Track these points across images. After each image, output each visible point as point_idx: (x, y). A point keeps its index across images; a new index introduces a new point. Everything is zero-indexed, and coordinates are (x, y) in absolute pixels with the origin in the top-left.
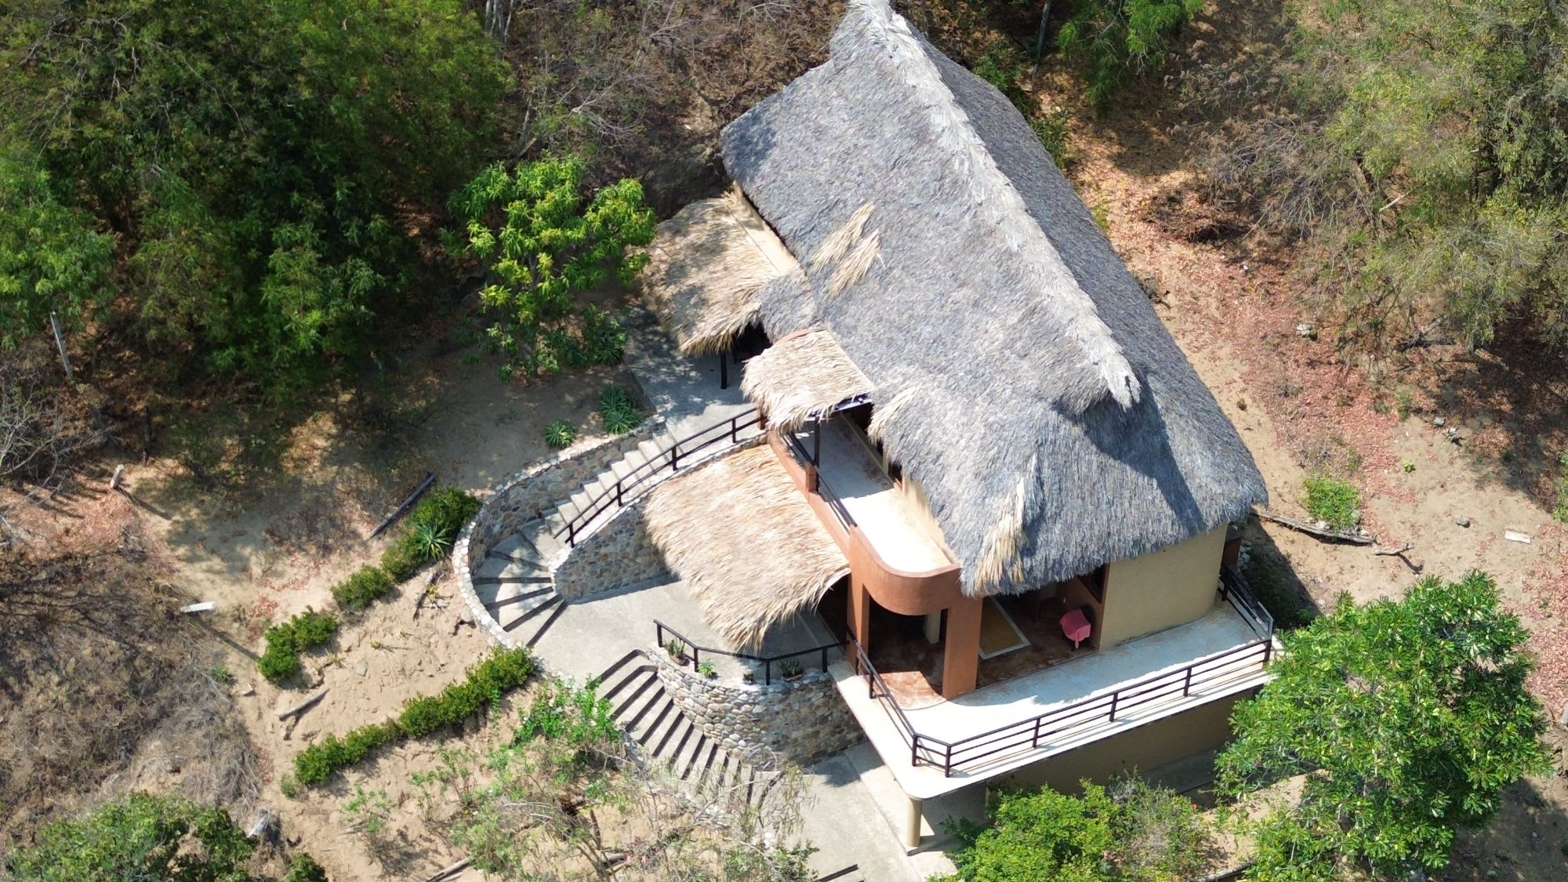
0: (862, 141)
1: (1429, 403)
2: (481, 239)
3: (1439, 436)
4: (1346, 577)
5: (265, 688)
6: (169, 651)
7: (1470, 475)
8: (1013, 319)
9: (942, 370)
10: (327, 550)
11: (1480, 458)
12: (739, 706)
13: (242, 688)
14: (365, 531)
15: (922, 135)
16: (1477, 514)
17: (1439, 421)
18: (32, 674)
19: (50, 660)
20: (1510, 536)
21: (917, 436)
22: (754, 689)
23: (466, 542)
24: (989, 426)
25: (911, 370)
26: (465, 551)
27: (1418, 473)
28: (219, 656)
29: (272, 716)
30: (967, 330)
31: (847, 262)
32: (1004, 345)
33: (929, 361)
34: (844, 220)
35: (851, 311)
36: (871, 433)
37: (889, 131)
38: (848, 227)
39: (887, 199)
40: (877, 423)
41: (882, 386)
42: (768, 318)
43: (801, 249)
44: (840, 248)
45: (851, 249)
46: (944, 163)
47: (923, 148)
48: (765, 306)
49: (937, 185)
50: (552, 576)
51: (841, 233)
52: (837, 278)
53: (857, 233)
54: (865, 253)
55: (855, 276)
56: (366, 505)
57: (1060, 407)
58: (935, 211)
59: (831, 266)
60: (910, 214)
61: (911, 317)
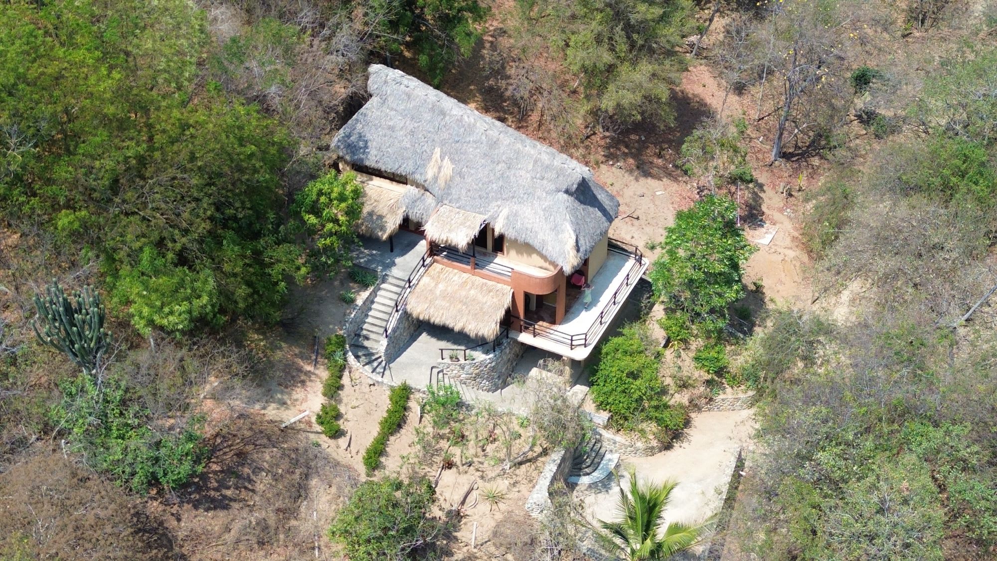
0: (416, 125)
1: (603, 159)
2: (312, 219)
3: (614, 169)
4: (618, 232)
5: (332, 442)
6: (292, 444)
7: (632, 178)
8: (530, 167)
9: (513, 197)
10: (303, 382)
11: (631, 171)
12: (486, 367)
13: (324, 446)
14: (309, 368)
15: (443, 113)
16: (644, 190)
17: (611, 163)
18: (253, 477)
19: (256, 467)
20: (658, 193)
21: (518, 226)
22: (491, 356)
23: (350, 353)
24: (544, 210)
25: (499, 203)
26: (353, 357)
27: (615, 184)
28: (307, 438)
29: (341, 451)
30: (513, 179)
31: (442, 174)
32: (533, 178)
33: (504, 197)
34: (430, 158)
35: (454, 192)
36: (497, 233)
37: (427, 116)
38: (433, 160)
39: (443, 143)
40: (499, 228)
41: (490, 214)
42: (411, 211)
43: (417, 177)
44: (436, 170)
45: (440, 168)
46: (460, 120)
47: (447, 118)
48: (407, 207)
49: (462, 130)
50: (382, 354)
51: (432, 163)
52: (441, 182)
53: (439, 161)
54: (448, 168)
55: (448, 178)
56: (302, 358)
57: (567, 192)
58: (468, 139)
59: (436, 178)
60: (457, 145)
61: (483, 184)
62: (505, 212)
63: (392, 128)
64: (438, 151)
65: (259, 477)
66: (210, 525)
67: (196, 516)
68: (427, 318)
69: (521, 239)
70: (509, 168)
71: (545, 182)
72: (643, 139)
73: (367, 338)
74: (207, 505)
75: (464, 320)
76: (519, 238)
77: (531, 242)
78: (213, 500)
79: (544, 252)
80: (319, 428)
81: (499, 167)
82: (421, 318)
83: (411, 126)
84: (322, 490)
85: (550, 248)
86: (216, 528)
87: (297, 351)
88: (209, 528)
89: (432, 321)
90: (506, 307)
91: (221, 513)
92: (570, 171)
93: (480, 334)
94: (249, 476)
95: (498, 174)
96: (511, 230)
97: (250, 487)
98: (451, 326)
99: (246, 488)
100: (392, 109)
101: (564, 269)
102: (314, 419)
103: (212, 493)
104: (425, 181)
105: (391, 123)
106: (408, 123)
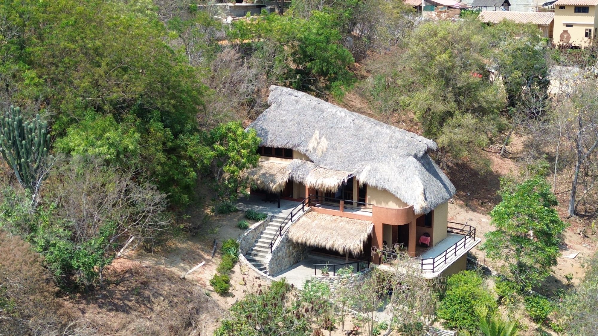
5: (221, 298)
6: (188, 288)
8: (387, 140)
13: (215, 298)
14: (207, 257)
15: (322, 111)
18: (152, 299)
19: (156, 292)
21: (378, 176)
23: (241, 255)
24: (398, 167)
26: (244, 258)
30: (373, 148)
31: (319, 147)
32: (389, 147)
33: (366, 159)
34: (311, 137)
35: (328, 159)
36: (361, 183)
37: (310, 112)
38: (314, 137)
39: (321, 128)
40: (362, 179)
41: (356, 170)
42: (295, 174)
43: (302, 149)
44: (315, 144)
45: (318, 143)
46: (335, 114)
47: (325, 113)
48: (292, 171)
49: (336, 120)
50: (267, 266)
51: (312, 140)
52: (319, 152)
53: (318, 139)
54: (324, 143)
55: (324, 149)
56: (203, 251)
57: (415, 156)
58: (340, 126)
59: (315, 150)
60: (332, 130)
61: (351, 153)
62: (368, 168)
63: (284, 122)
64: (317, 133)
65: (158, 300)
66: (111, 321)
67: (99, 313)
68: (304, 240)
69: (380, 186)
70: (371, 142)
71: (398, 150)
72: (469, 194)
73: (255, 255)
74: (110, 307)
75: (335, 239)
76: (378, 185)
77: (388, 188)
78: (115, 305)
79: (398, 196)
80: (212, 288)
81: (363, 142)
82: (300, 241)
83: (297, 119)
84: (210, 322)
85: (403, 193)
86: (115, 325)
87: (200, 247)
88: (109, 323)
89: (308, 243)
90: (368, 232)
91: (121, 315)
92: (418, 142)
93: (347, 247)
94: (148, 297)
95: (362, 146)
96: (372, 179)
97: (148, 305)
98: (323, 244)
99: (145, 305)
100: (284, 110)
101: (415, 208)
102: (208, 283)
103: (116, 301)
104: (307, 151)
105: (284, 119)
106: (296, 117)
